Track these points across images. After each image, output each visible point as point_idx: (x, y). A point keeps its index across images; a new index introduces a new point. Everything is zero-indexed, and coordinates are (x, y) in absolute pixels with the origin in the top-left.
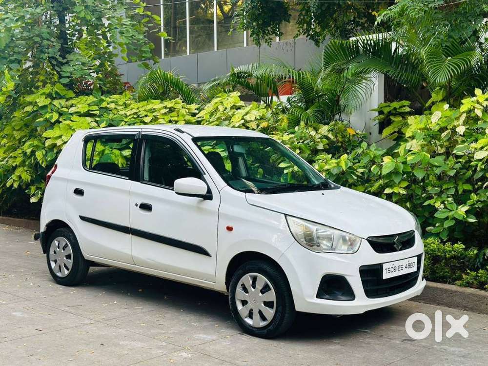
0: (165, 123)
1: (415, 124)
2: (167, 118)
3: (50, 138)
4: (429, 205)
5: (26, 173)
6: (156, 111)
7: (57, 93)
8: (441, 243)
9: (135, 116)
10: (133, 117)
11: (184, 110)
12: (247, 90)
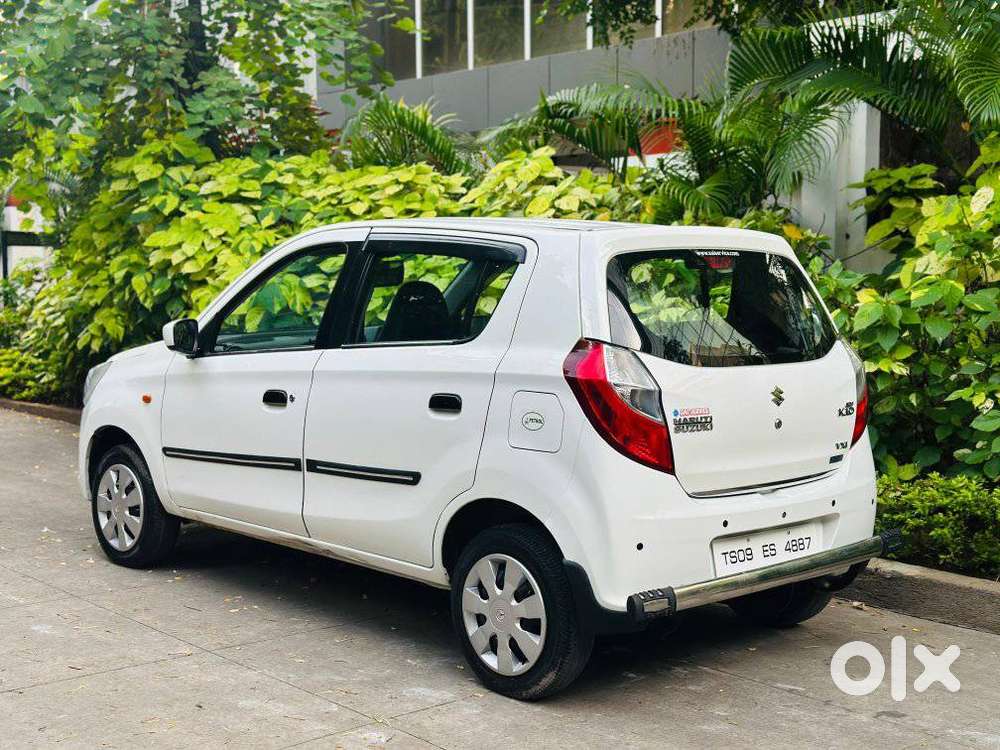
0: (393, 215)
1: (937, 216)
2: (400, 206)
3: (158, 248)
4: (960, 400)
5: (114, 320)
6: (377, 190)
7: (176, 153)
8: (984, 486)
9: (334, 202)
10: (330, 204)
11: (435, 186)
12: (571, 145)
